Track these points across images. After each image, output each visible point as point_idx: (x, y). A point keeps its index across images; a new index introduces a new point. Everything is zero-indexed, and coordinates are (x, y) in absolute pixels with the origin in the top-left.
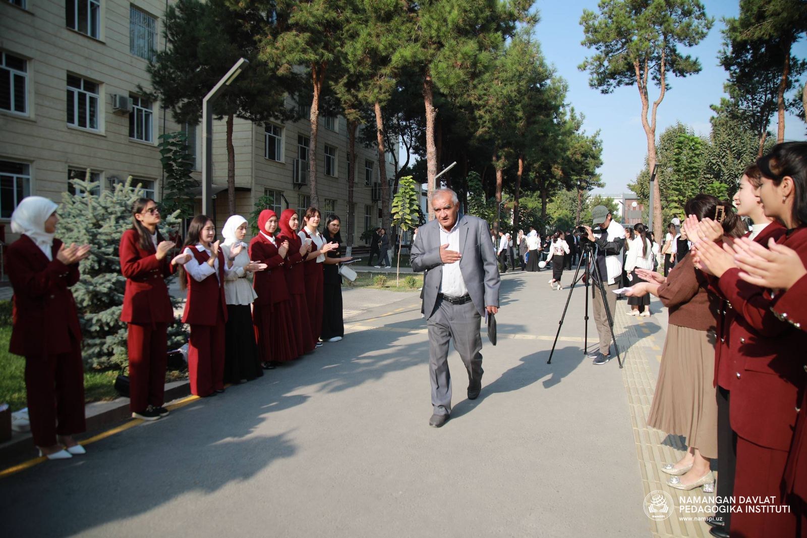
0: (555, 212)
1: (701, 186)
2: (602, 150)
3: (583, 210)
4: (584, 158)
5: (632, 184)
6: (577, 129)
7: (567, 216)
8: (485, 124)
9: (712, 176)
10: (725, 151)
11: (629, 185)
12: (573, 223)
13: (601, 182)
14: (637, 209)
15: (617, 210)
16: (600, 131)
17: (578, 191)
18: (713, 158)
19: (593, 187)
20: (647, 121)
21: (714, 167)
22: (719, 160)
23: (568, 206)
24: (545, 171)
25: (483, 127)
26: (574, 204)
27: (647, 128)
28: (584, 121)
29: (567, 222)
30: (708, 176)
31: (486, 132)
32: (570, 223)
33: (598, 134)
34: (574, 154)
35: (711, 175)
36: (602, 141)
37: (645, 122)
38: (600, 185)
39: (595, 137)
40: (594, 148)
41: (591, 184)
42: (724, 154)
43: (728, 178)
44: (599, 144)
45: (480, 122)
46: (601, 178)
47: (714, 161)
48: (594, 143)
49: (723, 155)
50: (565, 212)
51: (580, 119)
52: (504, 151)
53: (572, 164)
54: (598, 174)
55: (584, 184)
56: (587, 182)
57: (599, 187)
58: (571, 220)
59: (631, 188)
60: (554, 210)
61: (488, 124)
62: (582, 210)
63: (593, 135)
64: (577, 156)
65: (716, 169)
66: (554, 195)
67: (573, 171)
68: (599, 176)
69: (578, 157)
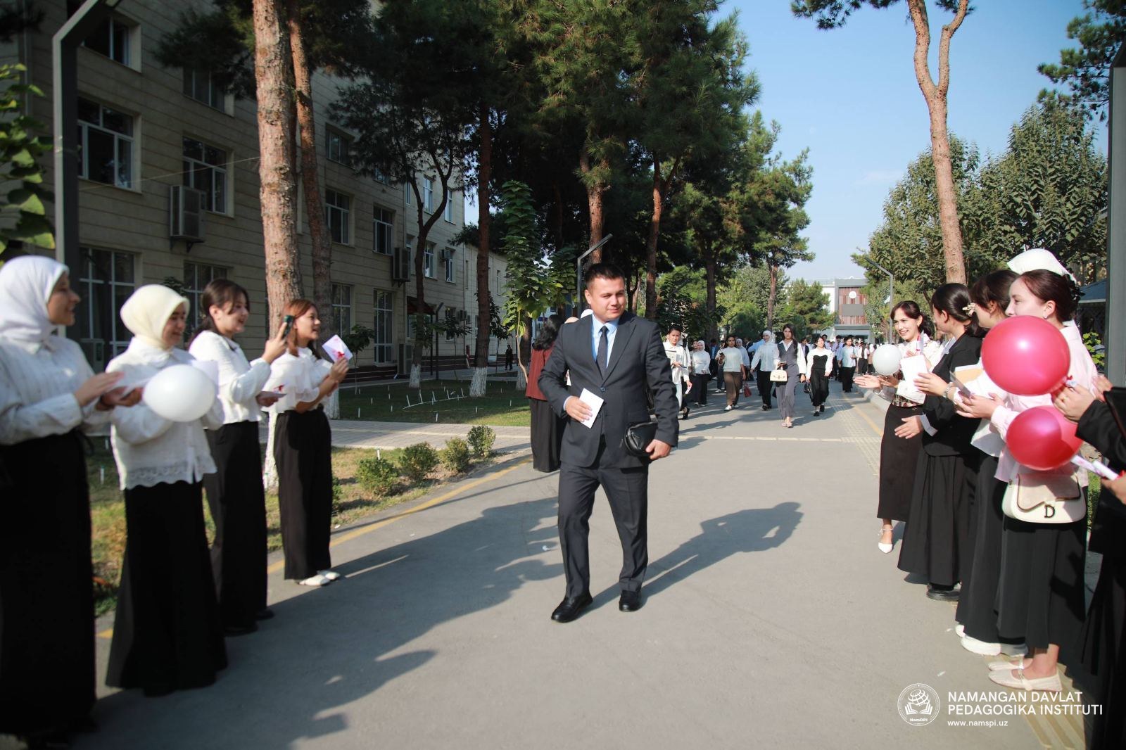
0: (734, 305)
1: (996, 246)
2: (811, 188)
3: (779, 302)
4: (779, 201)
5: (859, 254)
6: (768, 149)
7: (753, 311)
8: (558, 86)
9: (1013, 228)
10: (1036, 182)
11: (854, 257)
12: (762, 323)
13: (808, 251)
14: (857, 302)
15: (828, 303)
16: (808, 150)
17: (770, 269)
18: (1016, 193)
19: (794, 260)
20: (927, 71)
21: (1018, 210)
22: (1027, 198)
23: (754, 297)
24: (710, 224)
25: (555, 92)
26: (763, 292)
27: (928, 88)
28: (779, 136)
29: (753, 321)
30: (1007, 228)
31: (561, 104)
32: (758, 322)
33: (804, 156)
34: (763, 193)
35: (1011, 226)
36: (811, 170)
37: (923, 72)
38: (806, 258)
39: (799, 162)
40: (797, 184)
41: (792, 256)
42: (1035, 186)
43: (1047, 229)
44: (806, 175)
45: (546, 80)
46: (807, 244)
47: (1019, 200)
48: (799, 174)
49: (1033, 188)
50: (749, 304)
51: (772, 131)
52: (602, 145)
53: (760, 212)
54: (802, 238)
55: (779, 256)
56: (784, 253)
57: (804, 260)
58: (759, 319)
59: (858, 260)
60: (732, 303)
61: (564, 85)
62: (777, 301)
63: (796, 159)
64: (768, 197)
65: (1021, 215)
66: (730, 274)
67: (761, 224)
68: (804, 241)
69: (770, 199)
